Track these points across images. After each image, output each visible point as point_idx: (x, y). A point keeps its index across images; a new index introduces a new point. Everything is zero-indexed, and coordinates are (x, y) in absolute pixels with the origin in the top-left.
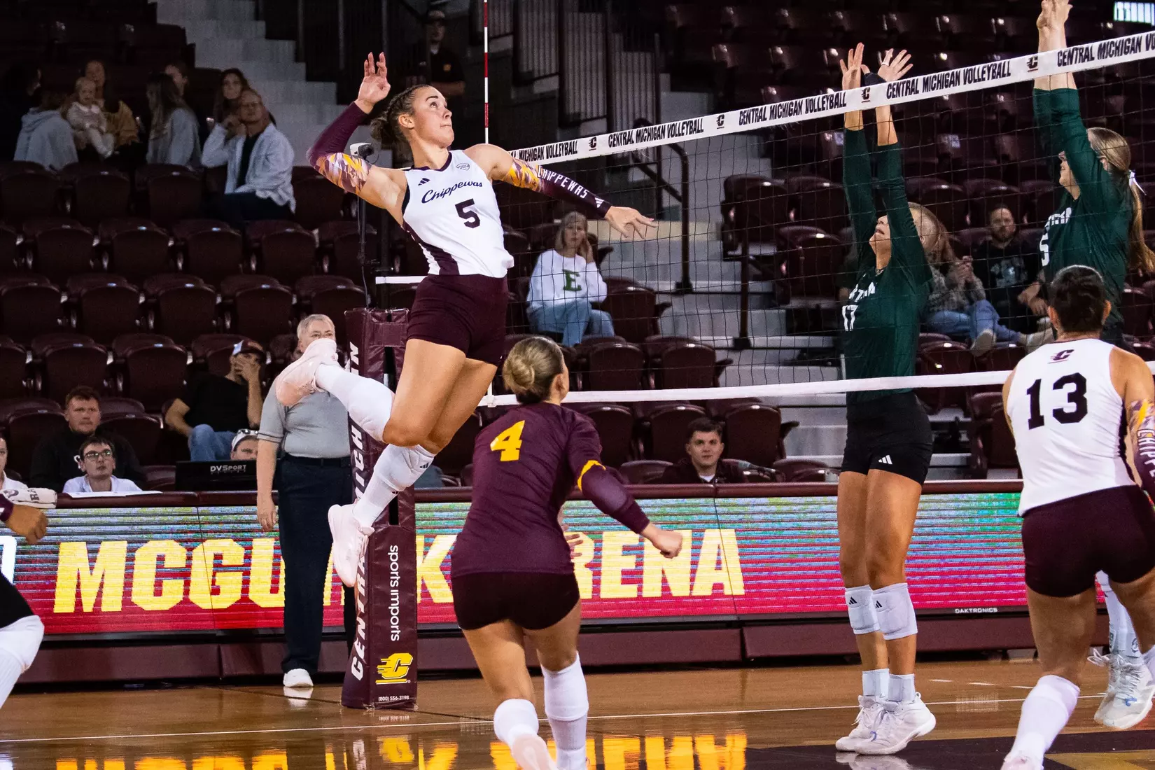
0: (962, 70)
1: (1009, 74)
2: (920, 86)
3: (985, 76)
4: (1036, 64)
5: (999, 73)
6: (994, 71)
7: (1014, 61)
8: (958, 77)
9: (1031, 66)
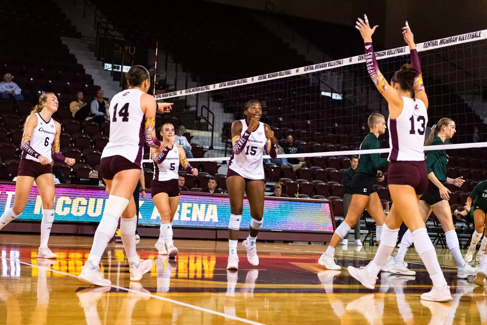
0: (278, 73)
1: (291, 73)
2: (267, 77)
3: (285, 74)
5: (288, 73)
7: (292, 70)
8: (277, 74)
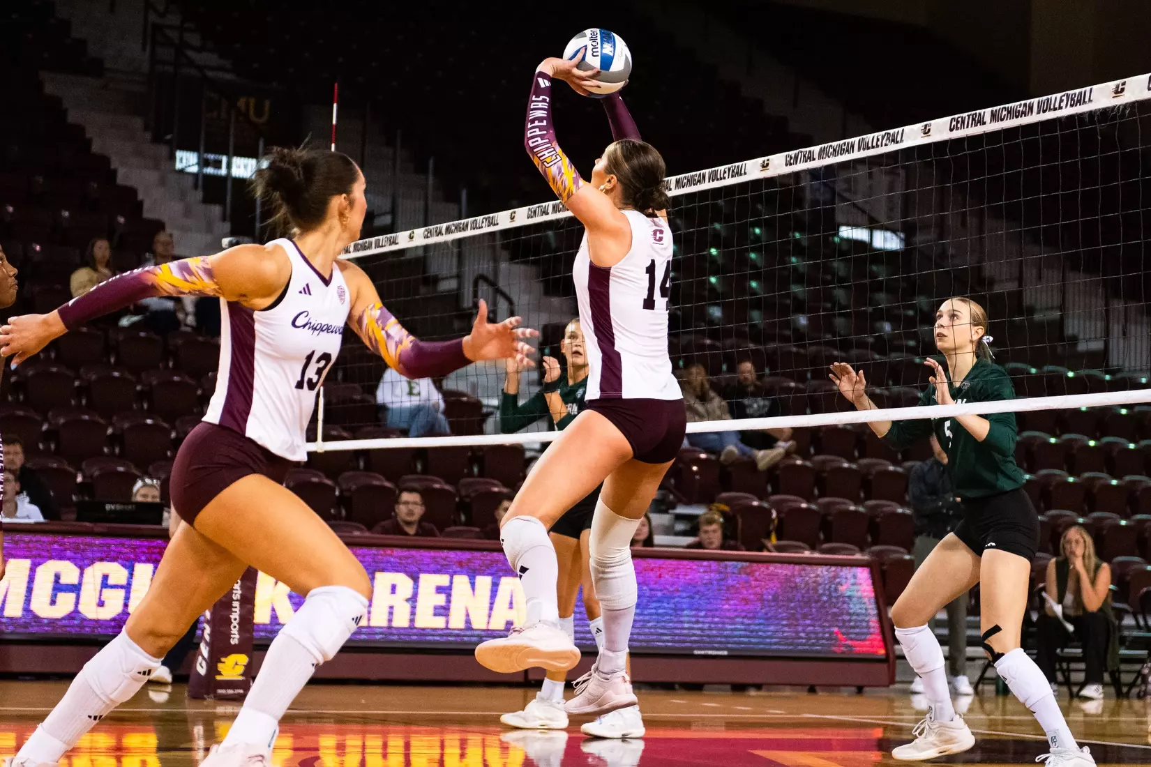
1: (745, 173)
2: (673, 185)
3: (726, 175)
4: (768, 164)
5: (737, 173)
6: (733, 171)
7: (749, 163)
8: (704, 177)
9: (763, 166)
